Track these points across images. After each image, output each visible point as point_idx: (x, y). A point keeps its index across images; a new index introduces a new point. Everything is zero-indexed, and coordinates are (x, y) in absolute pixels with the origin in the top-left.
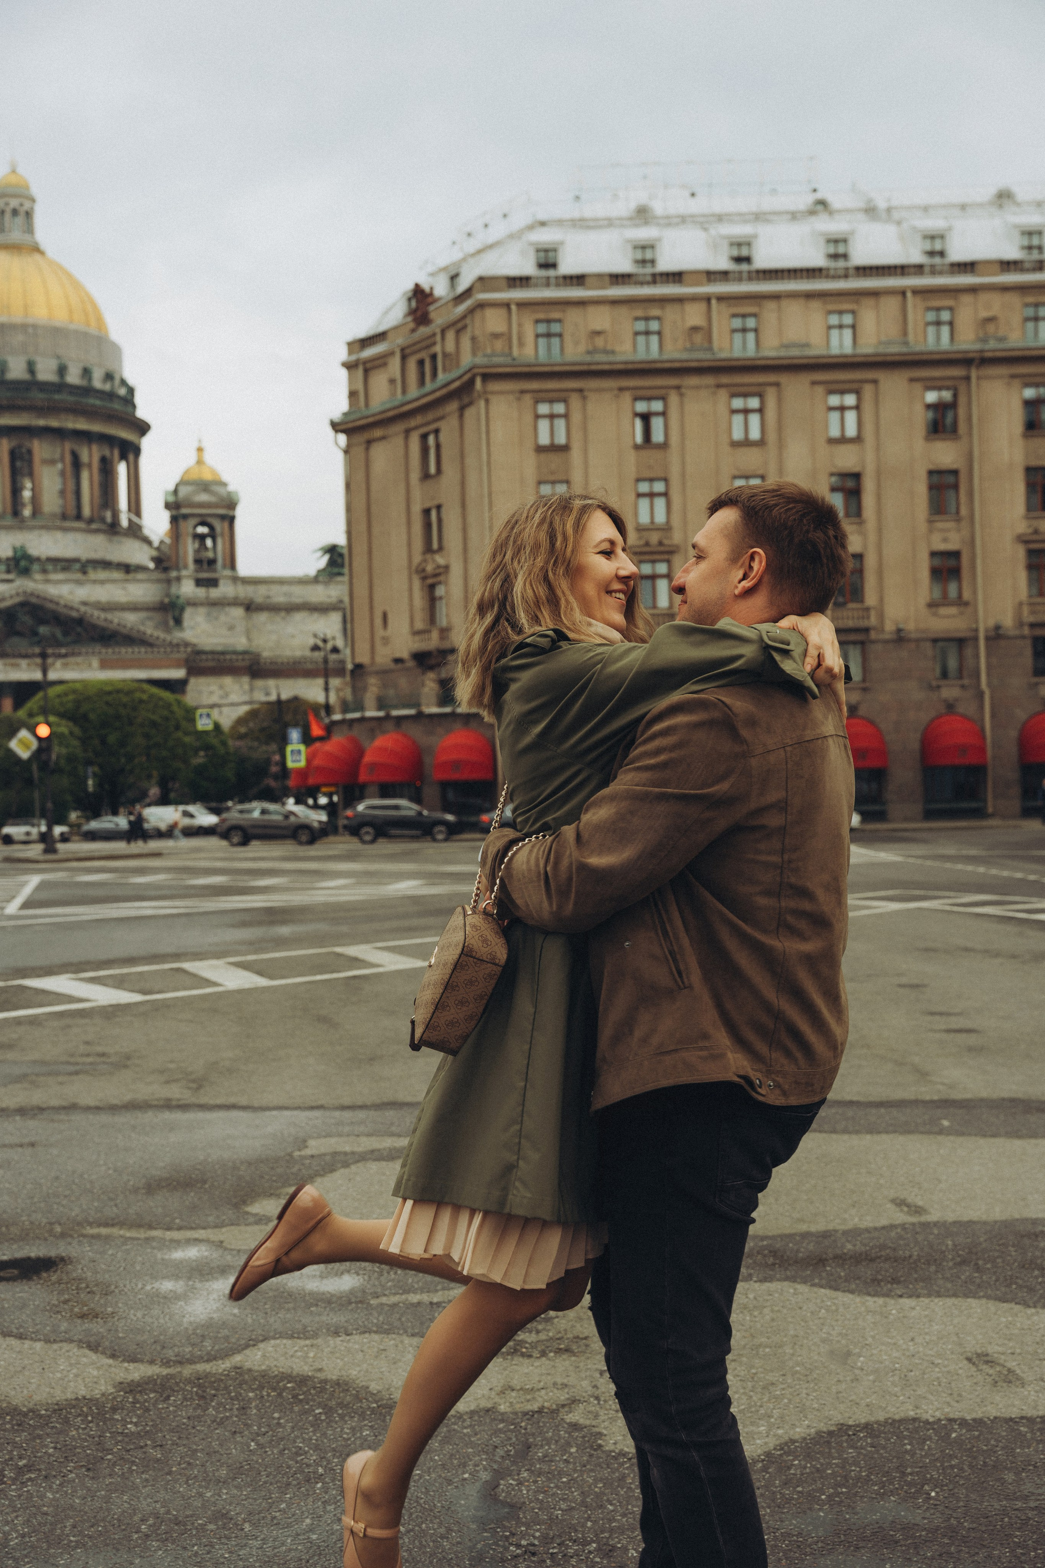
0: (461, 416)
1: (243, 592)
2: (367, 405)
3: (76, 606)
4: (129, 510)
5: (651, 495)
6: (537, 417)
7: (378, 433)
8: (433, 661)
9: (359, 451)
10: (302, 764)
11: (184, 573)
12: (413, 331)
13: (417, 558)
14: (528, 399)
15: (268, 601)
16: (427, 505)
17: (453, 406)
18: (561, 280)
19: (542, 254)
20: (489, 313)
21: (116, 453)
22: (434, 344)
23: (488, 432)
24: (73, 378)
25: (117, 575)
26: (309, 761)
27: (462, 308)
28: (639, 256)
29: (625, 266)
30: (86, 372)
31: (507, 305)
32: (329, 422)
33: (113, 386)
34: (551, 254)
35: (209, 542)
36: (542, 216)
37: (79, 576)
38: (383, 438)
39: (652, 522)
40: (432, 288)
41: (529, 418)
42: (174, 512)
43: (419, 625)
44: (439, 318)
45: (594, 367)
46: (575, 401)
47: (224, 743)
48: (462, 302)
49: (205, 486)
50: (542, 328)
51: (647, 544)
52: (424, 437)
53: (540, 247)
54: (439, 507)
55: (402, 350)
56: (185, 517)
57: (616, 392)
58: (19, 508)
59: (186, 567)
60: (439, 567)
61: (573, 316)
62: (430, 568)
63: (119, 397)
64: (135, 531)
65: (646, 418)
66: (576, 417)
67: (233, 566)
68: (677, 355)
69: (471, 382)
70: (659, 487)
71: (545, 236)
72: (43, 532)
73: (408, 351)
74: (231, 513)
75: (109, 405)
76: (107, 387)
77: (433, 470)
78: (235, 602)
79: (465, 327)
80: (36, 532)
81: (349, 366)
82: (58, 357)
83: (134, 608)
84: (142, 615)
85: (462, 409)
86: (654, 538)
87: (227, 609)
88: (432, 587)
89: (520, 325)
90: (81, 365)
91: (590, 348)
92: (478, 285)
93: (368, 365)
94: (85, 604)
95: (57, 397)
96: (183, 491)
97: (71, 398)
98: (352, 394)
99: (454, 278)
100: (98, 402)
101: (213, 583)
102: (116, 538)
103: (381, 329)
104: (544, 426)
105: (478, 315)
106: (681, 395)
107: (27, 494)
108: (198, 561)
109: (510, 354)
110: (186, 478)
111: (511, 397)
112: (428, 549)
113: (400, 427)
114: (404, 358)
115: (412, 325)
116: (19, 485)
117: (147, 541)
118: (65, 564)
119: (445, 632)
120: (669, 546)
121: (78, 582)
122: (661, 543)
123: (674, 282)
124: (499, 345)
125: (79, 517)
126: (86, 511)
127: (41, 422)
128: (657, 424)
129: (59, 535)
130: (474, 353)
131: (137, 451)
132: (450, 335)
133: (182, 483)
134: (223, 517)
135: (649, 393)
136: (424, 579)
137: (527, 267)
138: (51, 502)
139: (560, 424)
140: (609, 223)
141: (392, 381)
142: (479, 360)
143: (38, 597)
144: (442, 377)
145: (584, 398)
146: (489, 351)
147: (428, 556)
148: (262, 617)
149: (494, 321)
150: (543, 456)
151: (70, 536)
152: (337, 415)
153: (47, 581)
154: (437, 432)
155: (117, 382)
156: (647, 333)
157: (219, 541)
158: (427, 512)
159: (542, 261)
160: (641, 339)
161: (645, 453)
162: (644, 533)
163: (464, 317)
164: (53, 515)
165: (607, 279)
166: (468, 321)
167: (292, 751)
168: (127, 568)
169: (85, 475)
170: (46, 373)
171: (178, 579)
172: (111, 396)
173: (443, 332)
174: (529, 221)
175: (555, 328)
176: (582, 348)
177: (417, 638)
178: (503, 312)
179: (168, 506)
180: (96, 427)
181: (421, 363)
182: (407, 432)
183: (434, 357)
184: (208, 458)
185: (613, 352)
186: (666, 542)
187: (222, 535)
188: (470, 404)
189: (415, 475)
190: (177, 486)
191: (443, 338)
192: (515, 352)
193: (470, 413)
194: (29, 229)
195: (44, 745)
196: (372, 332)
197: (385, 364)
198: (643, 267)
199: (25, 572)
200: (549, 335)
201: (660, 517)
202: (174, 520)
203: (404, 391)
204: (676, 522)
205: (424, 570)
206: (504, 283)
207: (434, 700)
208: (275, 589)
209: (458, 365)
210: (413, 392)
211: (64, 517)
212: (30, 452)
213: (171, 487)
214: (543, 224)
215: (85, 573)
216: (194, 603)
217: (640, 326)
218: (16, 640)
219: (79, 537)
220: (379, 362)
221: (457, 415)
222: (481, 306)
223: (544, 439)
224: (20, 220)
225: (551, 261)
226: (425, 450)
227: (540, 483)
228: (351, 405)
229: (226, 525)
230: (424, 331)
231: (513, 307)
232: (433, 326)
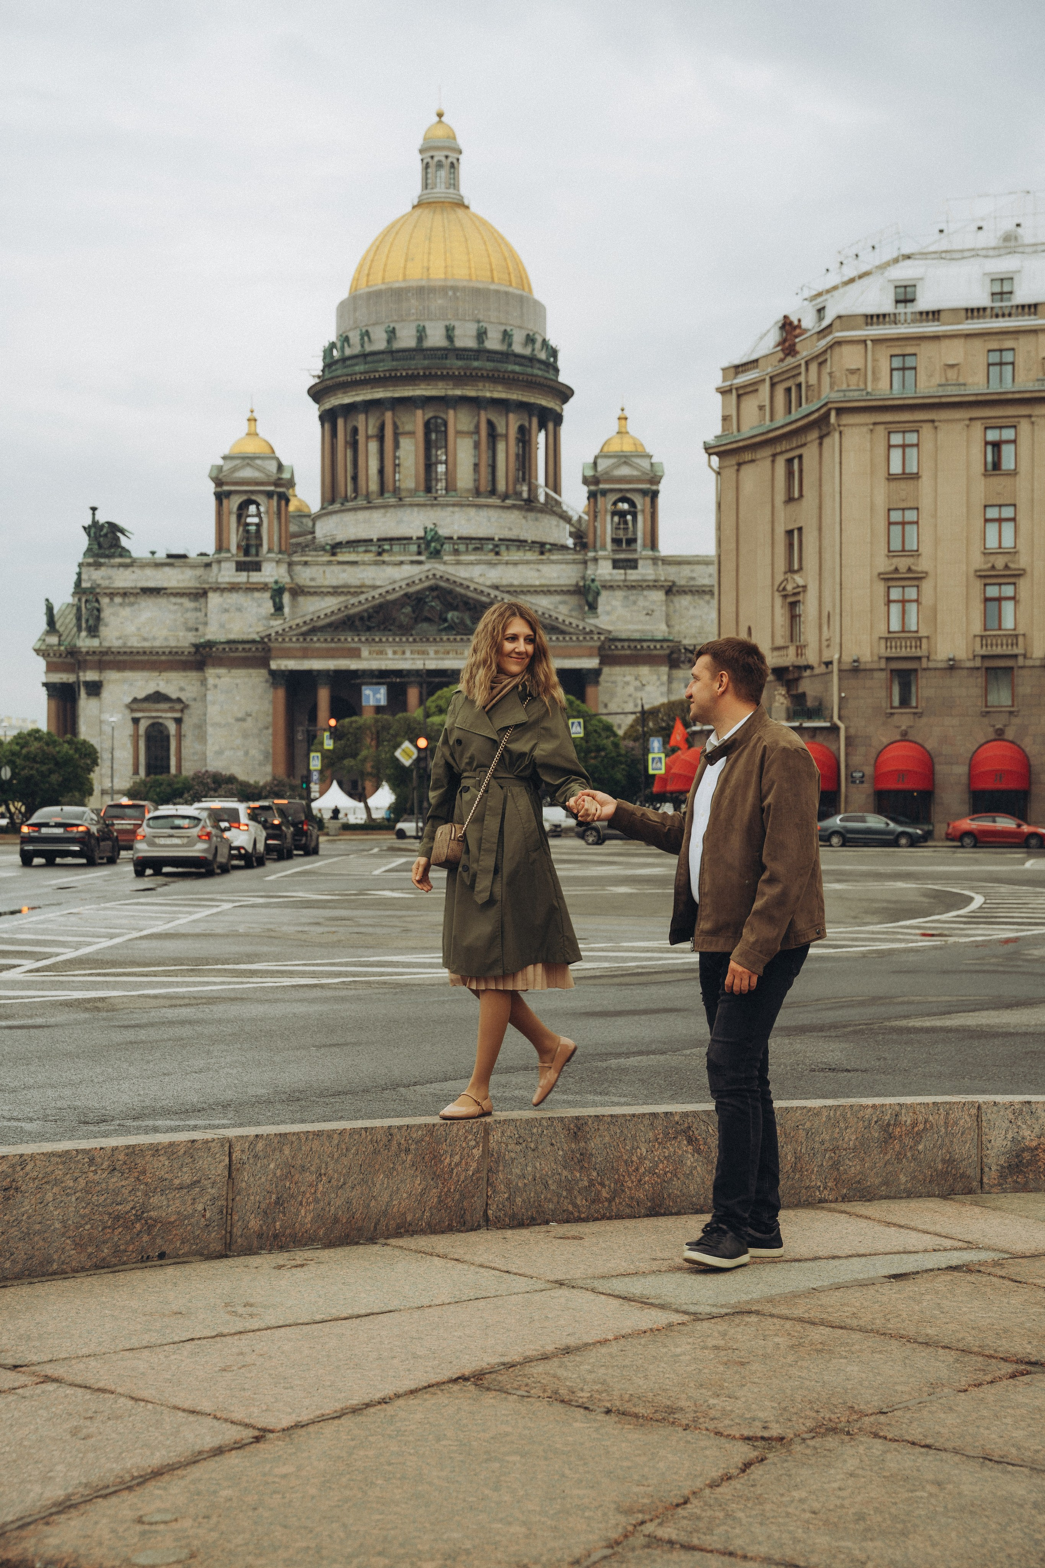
0: (821, 444)
1: (665, 573)
2: (739, 430)
3: (486, 590)
4: (547, 485)
5: (1000, 520)
6: (890, 446)
7: (748, 456)
8: (791, 677)
9: (730, 473)
10: (663, 771)
11: (601, 553)
12: (782, 360)
13: (780, 578)
14: (881, 430)
15: (692, 583)
16: (790, 528)
17: (814, 435)
18: (918, 317)
19: (903, 289)
20: (846, 349)
21: (535, 421)
22: (800, 374)
23: (841, 463)
24: (493, 343)
25: (530, 556)
26: (668, 768)
27: (823, 343)
28: (997, 289)
29: (982, 299)
30: (506, 336)
31: (865, 341)
32: (702, 445)
33: (533, 350)
34: (908, 289)
35: (629, 517)
36: (906, 251)
37: (491, 557)
38: (752, 461)
39: (1000, 547)
40: (799, 321)
41: (881, 449)
42: (593, 488)
43: (780, 642)
44: (806, 349)
45: (944, 400)
46: (926, 430)
47: (616, 745)
48: (824, 337)
49: (624, 459)
50: (897, 363)
51: (993, 568)
52: (790, 461)
53: (899, 284)
54: (800, 529)
55: (771, 378)
56: (604, 493)
57: (967, 422)
58: (434, 483)
59: (603, 547)
60: (798, 587)
61: (926, 351)
62: (789, 587)
63: (541, 361)
64: (553, 508)
65: (997, 446)
66: (927, 445)
67: (654, 546)
68: (1030, 386)
69: (827, 415)
70: (1008, 512)
71: (904, 272)
72: (456, 509)
73: (776, 380)
74: (654, 488)
75: (529, 370)
76: (527, 352)
77: (796, 495)
78: (654, 586)
79: (826, 360)
80: (450, 509)
81: (724, 392)
82: (479, 322)
83: (546, 591)
84: (558, 598)
85: (821, 438)
86: (1000, 562)
87: (645, 593)
88: (793, 605)
89: (875, 360)
90: (502, 328)
91: (943, 381)
92: (837, 323)
93: (741, 392)
94: (496, 587)
95: (476, 364)
96: (603, 465)
97: (490, 365)
98: (725, 419)
99: (821, 311)
100: (517, 368)
101: (632, 564)
102: (531, 515)
103: (754, 357)
104: (896, 455)
105: (837, 350)
106: (1033, 423)
107: (441, 468)
108: (616, 541)
109: (866, 389)
110: (605, 450)
111: (865, 429)
112: (790, 570)
113: (767, 452)
114: (773, 385)
115: (781, 355)
116: (433, 459)
117: (565, 518)
118: (477, 544)
119: (800, 649)
120: (1015, 570)
121: (489, 563)
122: (1007, 567)
123: (1030, 314)
124: (854, 379)
125: (493, 492)
126: (501, 486)
127: (458, 392)
128: (1007, 451)
129: (472, 512)
130: (832, 388)
131: (558, 419)
132: (813, 367)
133: (602, 455)
134: (644, 493)
135: (1000, 422)
136: (785, 597)
137: (887, 305)
138: (465, 478)
139: (912, 453)
140: (975, 253)
141: (761, 408)
142: (834, 396)
143: (448, 580)
144: (806, 408)
145: (936, 428)
146: (844, 387)
147: (789, 575)
148: (684, 601)
149: (850, 357)
150: (894, 485)
151: (484, 513)
152: (710, 438)
153: (458, 563)
154: (800, 457)
155: (538, 345)
156: (1001, 364)
157: (640, 518)
158: (790, 533)
159: (902, 297)
160: (994, 370)
161: (994, 480)
162: (992, 558)
163: (825, 352)
164: (468, 490)
165: (963, 313)
166: (828, 356)
167: (653, 759)
168: (542, 547)
169: (501, 447)
170: (466, 339)
171: (595, 560)
172: (532, 360)
173: (807, 363)
174: (895, 255)
175: (910, 362)
176: (937, 379)
177: (776, 653)
178: (861, 347)
179: (586, 481)
180: (514, 396)
181: (788, 390)
182: (774, 456)
183: (799, 386)
184: (631, 426)
185: (965, 385)
186: (1012, 566)
187: (643, 511)
188: (828, 434)
189: (780, 496)
190: (596, 458)
191: (807, 370)
192: (869, 390)
193: (827, 441)
194: (453, 182)
195: (423, 755)
196: (745, 360)
197: (757, 390)
198: (1002, 300)
199: (436, 554)
200: (904, 369)
201: (1008, 542)
202: (592, 496)
203: (772, 420)
204: (1022, 547)
205: (784, 589)
206: (862, 321)
207: (783, 714)
208: (700, 569)
209: (819, 398)
210: (781, 419)
211: (477, 493)
212: (445, 424)
213: (591, 460)
214: (908, 257)
215: (497, 554)
216: (609, 587)
217: (995, 358)
218: (425, 625)
219: (493, 514)
220: (750, 389)
221: (817, 442)
222: (839, 343)
223: (896, 468)
224: (443, 173)
225: (909, 297)
226: (790, 474)
227: (889, 510)
228: (724, 430)
229: (648, 500)
230: (790, 360)
231: (869, 343)
232: (799, 357)
